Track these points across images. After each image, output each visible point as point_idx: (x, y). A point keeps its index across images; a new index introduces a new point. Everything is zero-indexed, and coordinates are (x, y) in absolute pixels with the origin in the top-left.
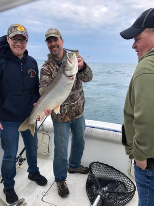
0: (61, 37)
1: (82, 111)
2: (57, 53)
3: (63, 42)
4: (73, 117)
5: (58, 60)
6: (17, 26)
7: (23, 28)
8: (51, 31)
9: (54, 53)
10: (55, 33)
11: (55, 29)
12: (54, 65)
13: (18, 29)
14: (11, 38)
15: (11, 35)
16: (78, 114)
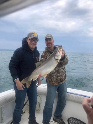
0: (53, 39)
1: (65, 80)
2: (50, 47)
3: (54, 41)
4: (59, 83)
5: (50, 50)
6: (33, 33)
7: (36, 34)
8: (48, 36)
9: (49, 47)
10: (50, 37)
11: (50, 35)
12: (48, 53)
13: (34, 35)
14: (30, 40)
15: (30, 38)
16: (62, 81)
